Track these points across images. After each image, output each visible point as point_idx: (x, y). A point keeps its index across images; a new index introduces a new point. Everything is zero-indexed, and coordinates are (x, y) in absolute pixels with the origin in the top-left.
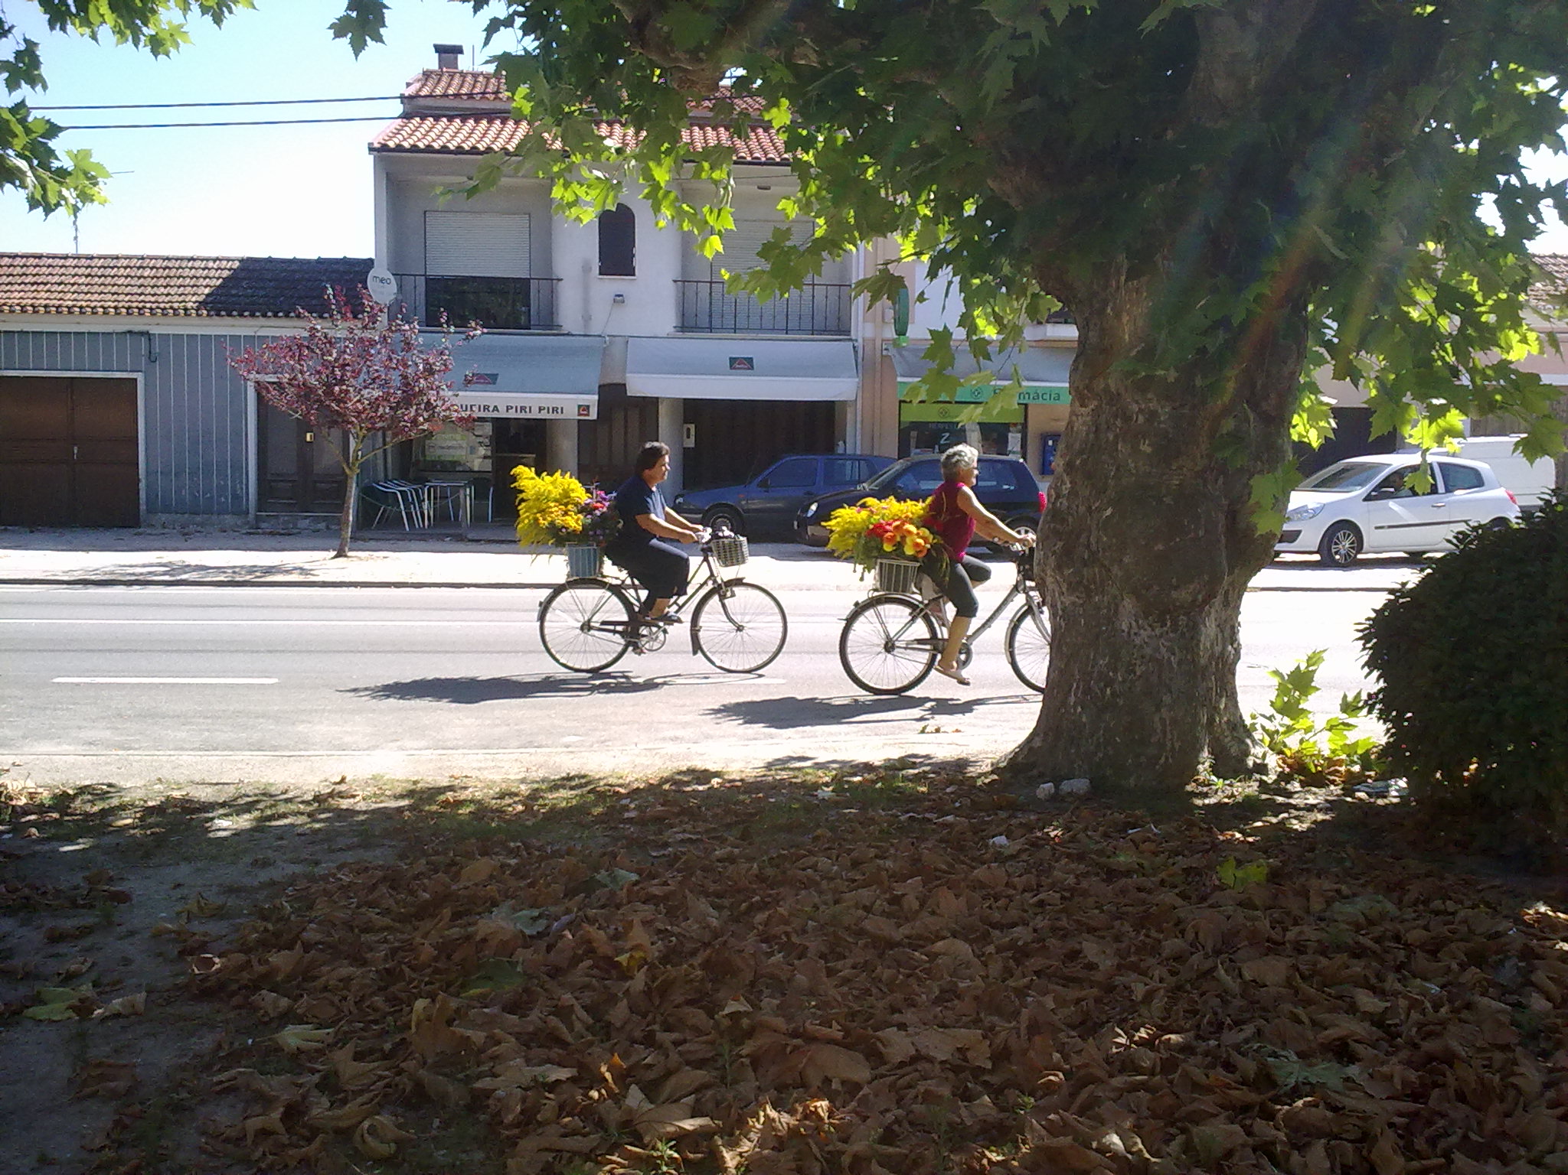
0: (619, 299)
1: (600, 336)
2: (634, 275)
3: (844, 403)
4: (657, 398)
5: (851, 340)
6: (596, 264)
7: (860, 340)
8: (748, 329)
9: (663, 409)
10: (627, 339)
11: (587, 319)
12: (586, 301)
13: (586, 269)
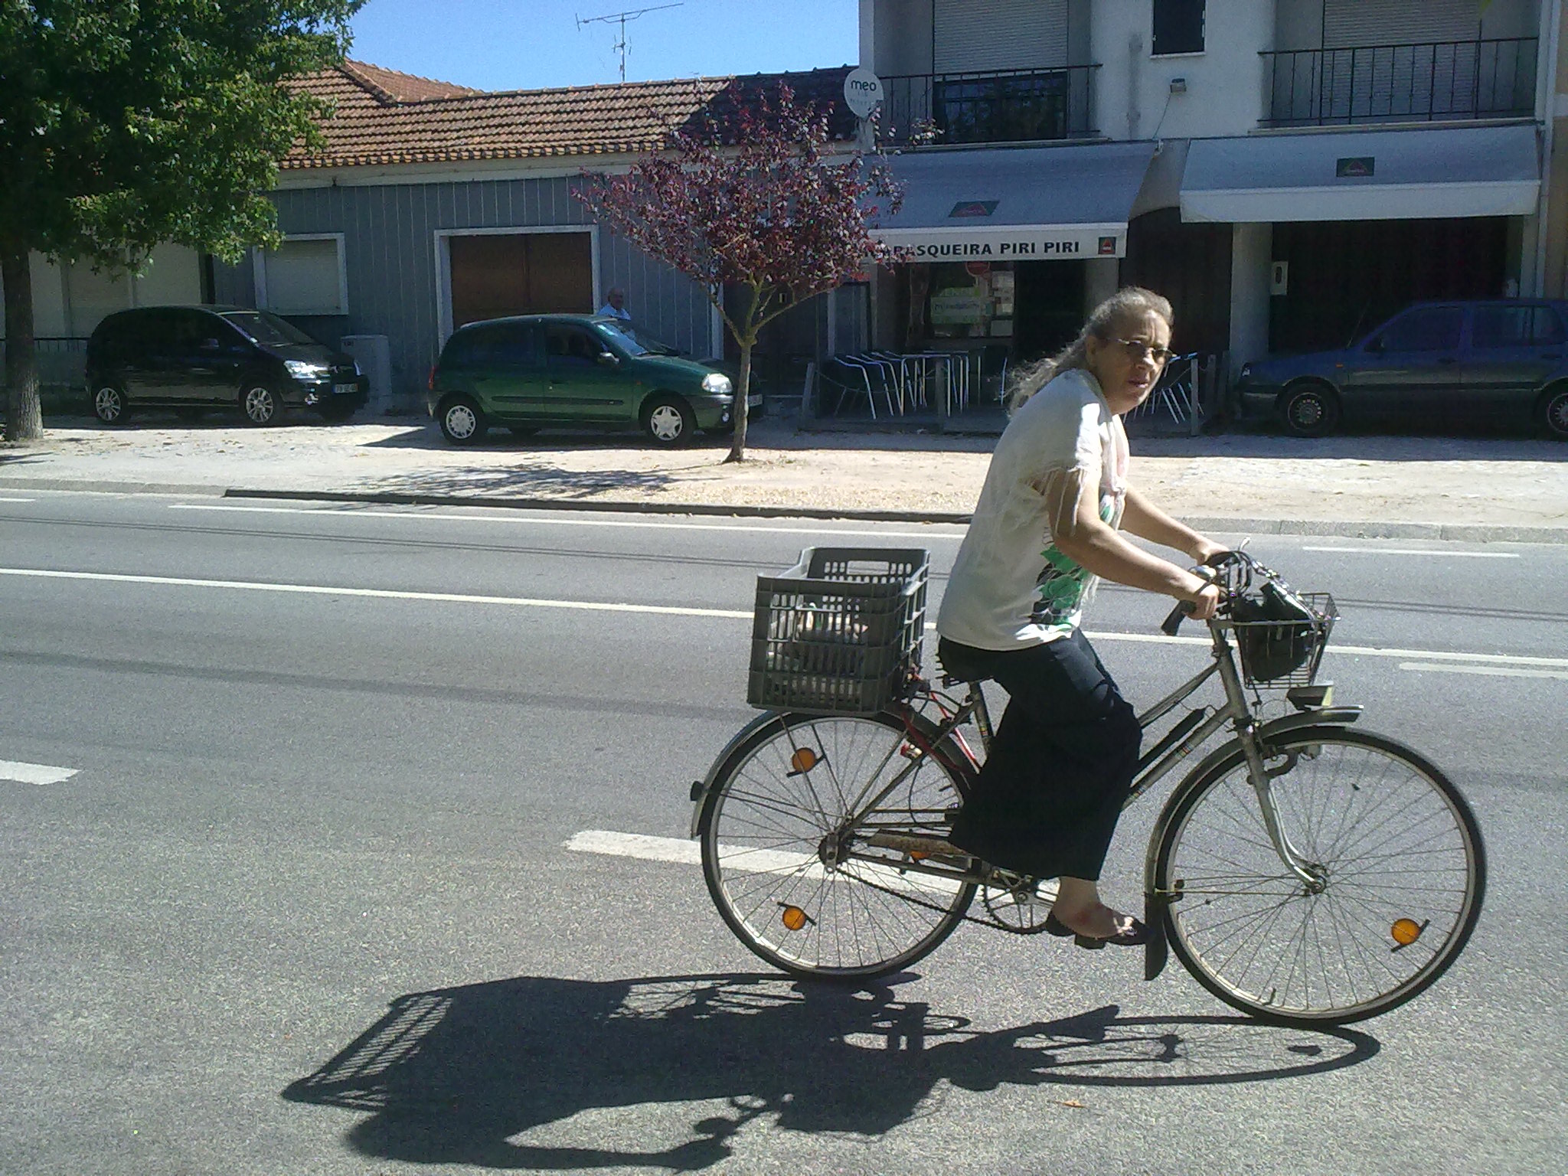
0: (1178, 86)
1: (1150, 141)
2: (1203, 50)
3: (1519, 218)
4: (1229, 226)
5: (1534, 122)
6: (1148, 41)
7: (1549, 123)
8: (1371, 116)
9: (1238, 241)
10: (1187, 142)
11: (1134, 117)
12: (1133, 91)
13: (1135, 47)
